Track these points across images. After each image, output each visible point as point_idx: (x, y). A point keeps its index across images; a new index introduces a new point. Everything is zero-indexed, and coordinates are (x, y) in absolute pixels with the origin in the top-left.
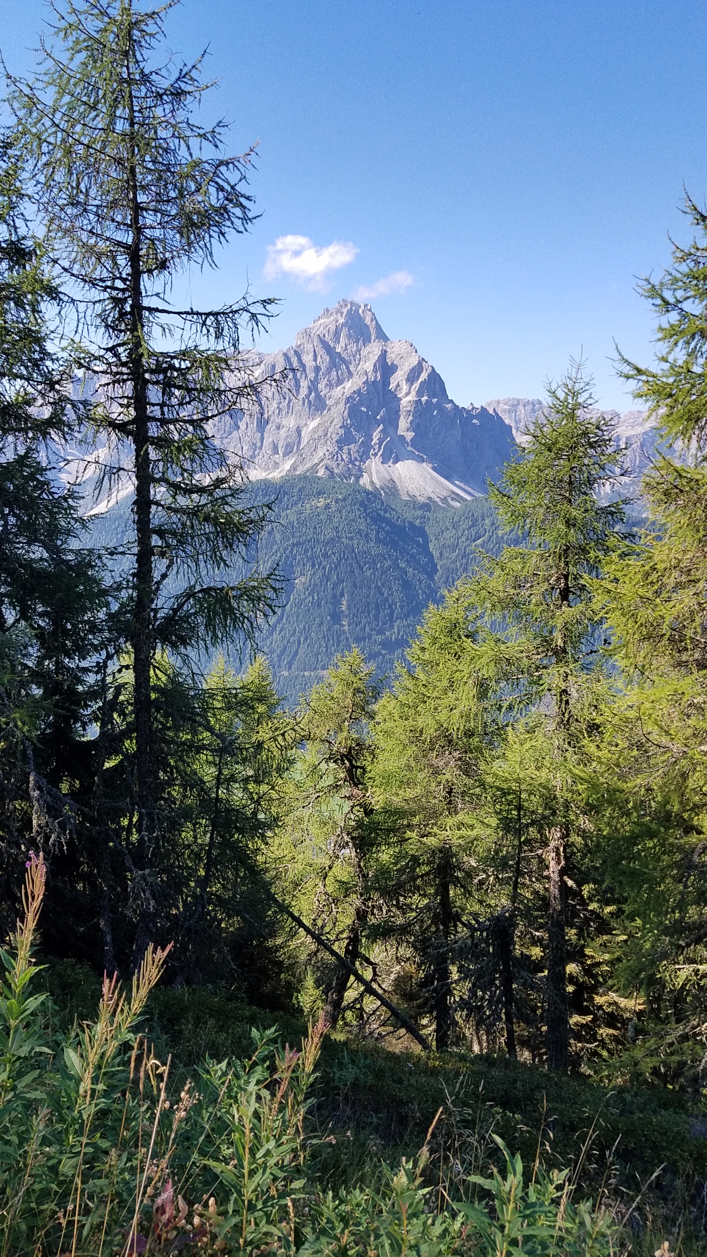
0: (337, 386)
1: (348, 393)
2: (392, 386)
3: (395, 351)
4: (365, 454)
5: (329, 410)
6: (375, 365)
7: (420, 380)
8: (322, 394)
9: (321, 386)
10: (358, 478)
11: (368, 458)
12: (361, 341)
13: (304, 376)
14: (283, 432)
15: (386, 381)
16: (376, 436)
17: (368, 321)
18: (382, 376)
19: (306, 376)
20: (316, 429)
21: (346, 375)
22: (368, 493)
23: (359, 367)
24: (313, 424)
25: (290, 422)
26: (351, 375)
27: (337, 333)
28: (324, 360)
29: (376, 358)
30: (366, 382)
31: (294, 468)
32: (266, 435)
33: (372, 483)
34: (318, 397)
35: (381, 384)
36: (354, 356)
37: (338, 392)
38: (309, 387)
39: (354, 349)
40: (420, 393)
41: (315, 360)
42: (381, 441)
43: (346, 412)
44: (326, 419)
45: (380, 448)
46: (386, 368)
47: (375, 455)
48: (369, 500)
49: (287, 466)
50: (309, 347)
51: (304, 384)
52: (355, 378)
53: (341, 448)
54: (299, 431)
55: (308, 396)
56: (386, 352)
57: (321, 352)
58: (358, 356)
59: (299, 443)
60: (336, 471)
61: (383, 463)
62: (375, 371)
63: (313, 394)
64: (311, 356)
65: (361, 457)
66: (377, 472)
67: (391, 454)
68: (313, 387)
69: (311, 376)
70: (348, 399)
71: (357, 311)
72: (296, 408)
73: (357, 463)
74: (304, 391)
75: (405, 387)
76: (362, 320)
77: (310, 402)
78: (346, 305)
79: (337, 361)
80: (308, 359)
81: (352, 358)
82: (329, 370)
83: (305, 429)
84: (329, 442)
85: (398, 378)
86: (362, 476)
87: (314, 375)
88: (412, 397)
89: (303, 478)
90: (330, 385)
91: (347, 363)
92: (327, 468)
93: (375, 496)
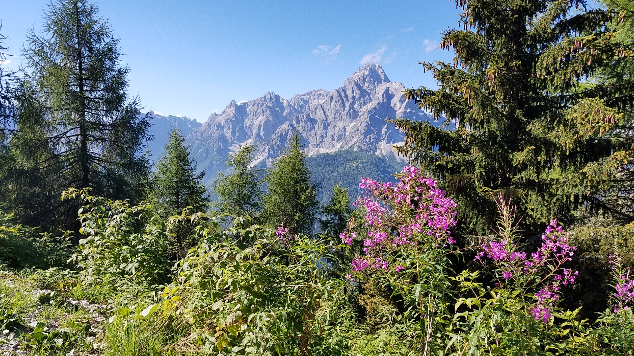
0: (364, 106)
1: (369, 108)
2: (392, 105)
3: (394, 87)
4: (378, 140)
5: (360, 117)
6: (383, 95)
7: (406, 102)
8: (356, 110)
9: (356, 106)
10: (374, 151)
11: (380, 141)
12: (376, 83)
13: (347, 102)
14: (337, 129)
15: (389, 102)
16: (384, 130)
17: (380, 73)
18: (387, 100)
20: (353, 128)
21: (368, 100)
22: (379, 159)
23: (375, 96)
24: (352, 125)
25: (340, 124)
26: (371, 100)
27: (364, 79)
28: (357, 93)
29: (384, 91)
30: (378, 103)
31: (342, 147)
32: (328, 131)
33: (382, 153)
34: (354, 111)
35: (386, 104)
36: (372, 91)
37: (364, 109)
38: (350, 107)
39: (373, 87)
40: (406, 108)
41: (353, 93)
42: (386, 132)
43: (368, 119)
44: (358, 122)
45: (386, 136)
46: (388, 96)
47: (384, 139)
48: (380, 162)
49: (339, 146)
50: (350, 87)
51: (347, 105)
52: (373, 101)
53: (366, 137)
54: (345, 128)
55: (349, 111)
56: (389, 88)
57: (356, 89)
58: (374, 91)
59: (345, 134)
60: (363, 148)
61: (387, 143)
62: (383, 97)
63: (352, 110)
64: (351, 91)
65: (376, 141)
66: (384, 148)
67: (392, 139)
68: (352, 106)
69: (351, 101)
70: (369, 112)
71: (374, 68)
72: (343, 117)
73: (374, 144)
74: (347, 109)
75: (398, 105)
76: (377, 73)
77: (350, 114)
78: (369, 66)
79: (364, 93)
80: (349, 93)
81: (371, 92)
82: (360, 98)
83: (348, 127)
84: (359, 134)
85: (395, 101)
86: (377, 150)
88: (402, 110)
89: (347, 152)
90: (360, 105)
91: (369, 94)
92: (358, 147)
93: (383, 160)
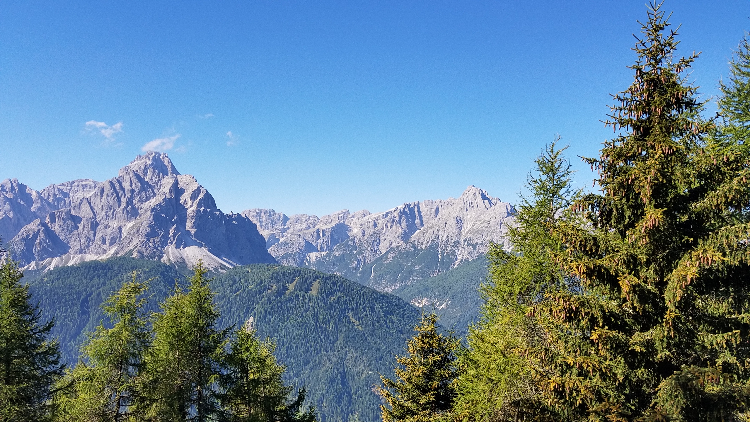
0: (146, 202)
1: (153, 206)
2: (182, 201)
3: (183, 180)
4: (164, 242)
5: (141, 216)
6: (170, 189)
7: (199, 199)
8: (136, 206)
9: (135, 201)
10: (160, 257)
11: (167, 245)
12: (161, 174)
13: (123, 195)
14: (109, 230)
15: (177, 199)
16: (171, 232)
17: (166, 163)
18: (175, 195)
19: (125, 195)
20: (131, 229)
21: (152, 194)
22: (166, 266)
23: (160, 190)
24: (130, 225)
25: (114, 224)
26: (155, 195)
27: (146, 170)
28: (136, 185)
29: (171, 185)
30: (165, 199)
31: (117, 252)
32: (97, 232)
33: (169, 260)
34: (133, 208)
35: (174, 201)
36: (157, 183)
37: (146, 205)
38: (127, 202)
39: (157, 179)
40: (199, 206)
41: (131, 185)
42: (175, 234)
43: (152, 217)
44: (138, 221)
45: (174, 239)
46: (177, 191)
47: (172, 243)
48: (167, 271)
49: (112, 251)
50: (127, 178)
51: (124, 200)
52: (158, 197)
53: (148, 240)
54: (120, 229)
55: (126, 208)
56: (177, 181)
57: (135, 181)
58: (159, 184)
59: (120, 237)
60: (145, 254)
61: (176, 248)
62: (170, 192)
63: (130, 206)
64: (128, 183)
65: (162, 244)
66: (173, 254)
67: (182, 242)
68: (130, 201)
69: (129, 195)
70: (153, 210)
71: (159, 157)
72: (118, 215)
73: (160, 249)
74: (123, 205)
75: (190, 202)
76: (162, 162)
77: (127, 211)
78: (152, 154)
79: (145, 186)
80: (126, 185)
81: (155, 184)
82: (140, 192)
83: (124, 228)
84: (140, 236)
85: (185, 197)
86: (163, 256)
87: (130, 194)
88: (194, 208)
89: (123, 258)
90: (141, 201)
91: (152, 188)
92: (139, 252)
93: (171, 268)
